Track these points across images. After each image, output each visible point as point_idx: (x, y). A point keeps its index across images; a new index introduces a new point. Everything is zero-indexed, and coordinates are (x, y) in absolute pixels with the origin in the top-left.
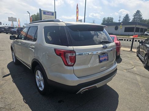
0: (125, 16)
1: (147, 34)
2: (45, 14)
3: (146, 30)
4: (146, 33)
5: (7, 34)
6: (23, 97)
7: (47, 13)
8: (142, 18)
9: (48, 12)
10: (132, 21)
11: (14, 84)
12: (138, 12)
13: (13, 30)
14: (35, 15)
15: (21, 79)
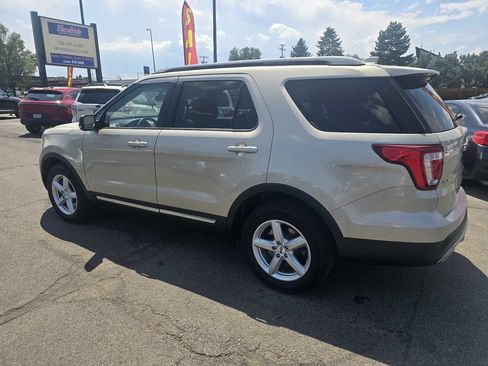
0: (295, 44)
7: (63, 30)
8: (341, 52)
12: (330, 33)
15: (161, 264)
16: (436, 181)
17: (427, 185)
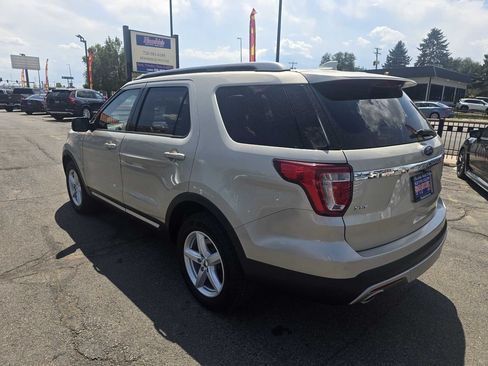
0: (393, 47)
1: (467, 107)
2: (144, 44)
3: (462, 94)
4: (462, 102)
5: (11, 111)
6: (153, 320)
7: (149, 41)
8: (446, 55)
9: (153, 38)
10: (416, 64)
11: (105, 279)
12: (435, 35)
13: (29, 98)
14: (98, 46)
15: (120, 261)
16: (342, 207)
17: (326, 209)
